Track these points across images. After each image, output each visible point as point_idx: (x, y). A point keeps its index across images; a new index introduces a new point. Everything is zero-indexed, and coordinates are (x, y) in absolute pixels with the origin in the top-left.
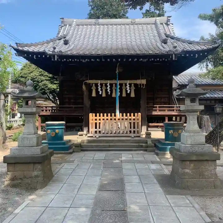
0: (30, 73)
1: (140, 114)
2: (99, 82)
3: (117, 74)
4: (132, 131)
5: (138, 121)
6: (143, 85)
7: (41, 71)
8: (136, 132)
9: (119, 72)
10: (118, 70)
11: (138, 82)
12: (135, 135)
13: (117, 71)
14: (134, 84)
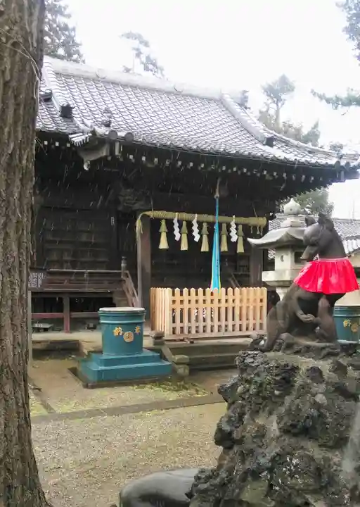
2: (176, 216)
3: (217, 200)
9: (219, 197)
13: (217, 195)
14: (243, 225)
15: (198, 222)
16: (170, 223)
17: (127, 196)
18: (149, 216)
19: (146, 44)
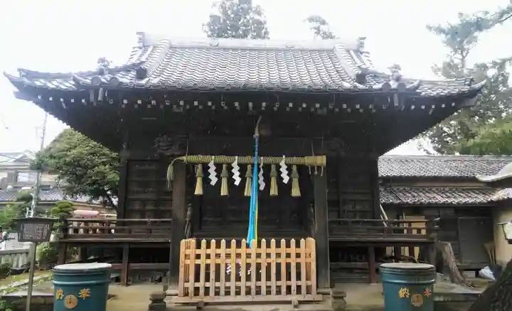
0: (69, 150)
1: (312, 241)
2: (212, 161)
3: (257, 140)
4: (294, 288)
5: (308, 260)
6: (319, 167)
7: (95, 146)
8: (304, 290)
9: (260, 136)
10: (259, 132)
11: (308, 160)
12: (301, 298)
13: (257, 134)
14: (297, 165)
15: (239, 165)
16: (206, 167)
17: (161, 143)
18: (183, 161)
19: (323, 23)
